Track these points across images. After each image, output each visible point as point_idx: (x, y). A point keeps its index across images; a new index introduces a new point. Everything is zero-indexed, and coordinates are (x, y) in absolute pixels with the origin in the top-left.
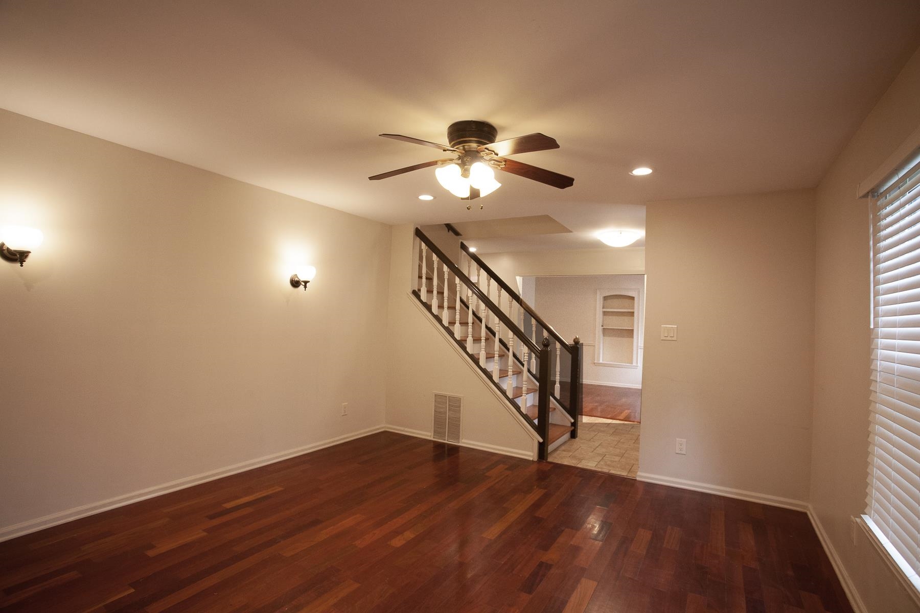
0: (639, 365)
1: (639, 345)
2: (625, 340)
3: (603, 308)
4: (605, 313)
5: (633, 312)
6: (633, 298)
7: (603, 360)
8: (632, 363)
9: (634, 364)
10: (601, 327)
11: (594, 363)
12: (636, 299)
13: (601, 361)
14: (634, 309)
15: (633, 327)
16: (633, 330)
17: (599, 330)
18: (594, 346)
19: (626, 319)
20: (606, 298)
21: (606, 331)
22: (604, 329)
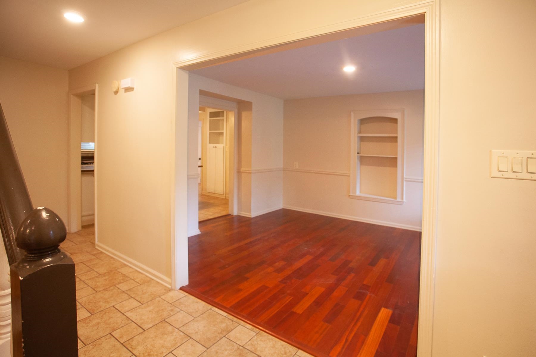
0: (404, 200)
1: (405, 176)
2: (388, 169)
3: (360, 132)
4: (362, 139)
5: (396, 137)
6: (395, 121)
7: (360, 192)
8: (396, 198)
9: (399, 199)
10: (357, 155)
11: (349, 196)
12: (399, 121)
13: (358, 193)
14: (397, 133)
15: (397, 155)
16: (396, 158)
17: (354, 158)
18: (349, 176)
19: (388, 146)
20: (362, 121)
21: (363, 160)
22: (361, 156)
